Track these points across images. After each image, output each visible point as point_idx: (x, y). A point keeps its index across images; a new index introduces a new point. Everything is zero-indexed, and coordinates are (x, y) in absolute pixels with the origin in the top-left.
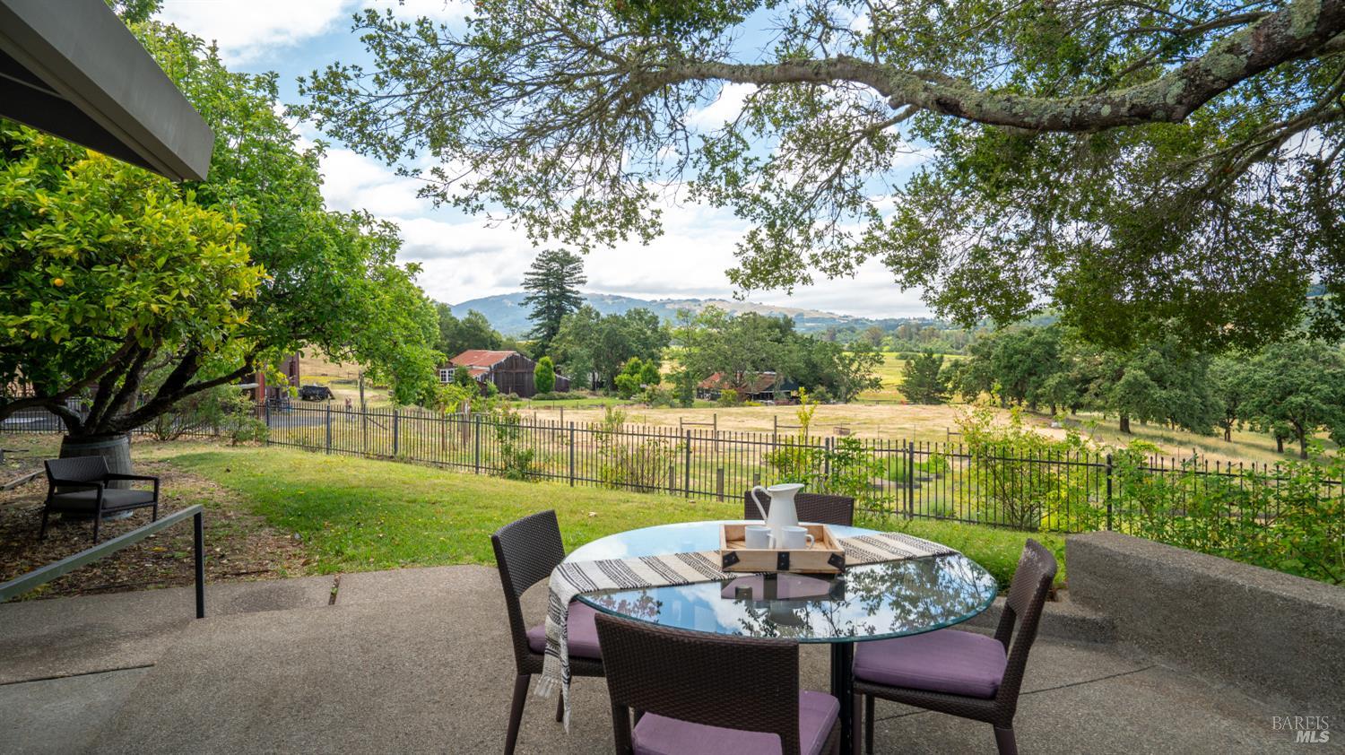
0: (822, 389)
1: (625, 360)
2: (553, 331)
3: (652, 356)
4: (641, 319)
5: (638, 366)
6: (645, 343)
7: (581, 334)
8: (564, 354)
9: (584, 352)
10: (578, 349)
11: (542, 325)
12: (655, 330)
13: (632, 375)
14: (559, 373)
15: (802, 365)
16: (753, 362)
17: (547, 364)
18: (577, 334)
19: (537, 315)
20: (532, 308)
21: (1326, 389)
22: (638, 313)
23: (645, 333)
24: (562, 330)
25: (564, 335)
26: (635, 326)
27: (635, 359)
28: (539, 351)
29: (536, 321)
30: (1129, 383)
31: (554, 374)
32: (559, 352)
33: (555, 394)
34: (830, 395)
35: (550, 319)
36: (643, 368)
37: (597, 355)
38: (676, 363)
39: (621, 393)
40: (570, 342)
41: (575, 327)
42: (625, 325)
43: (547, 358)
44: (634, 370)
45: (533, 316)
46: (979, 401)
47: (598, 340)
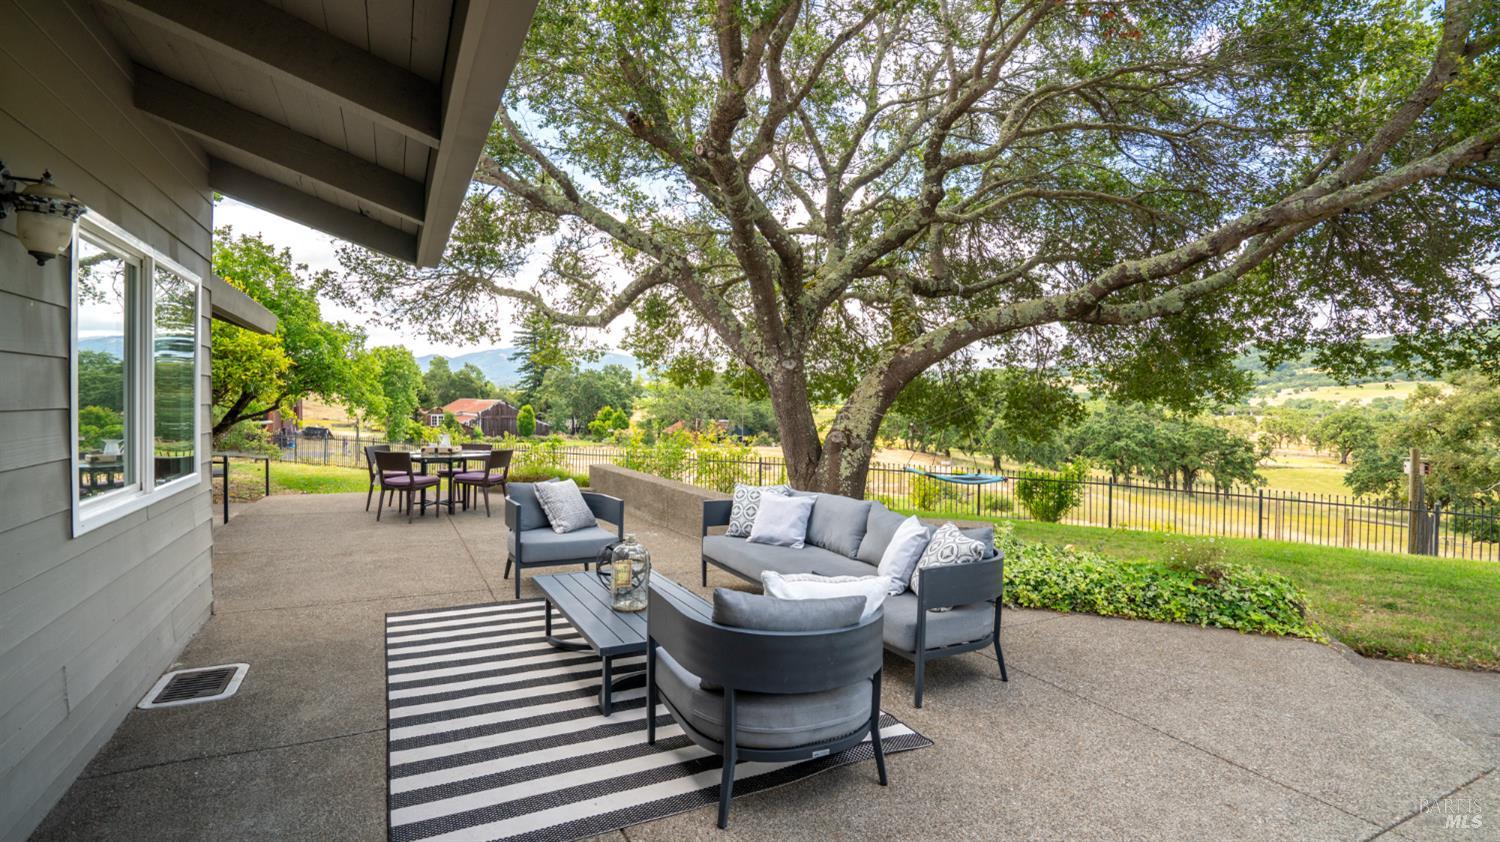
0: (764, 434)
1: (599, 408)
2: (538, 382)
3: (624, 406)
4: (616, 374)
5: (610, 414)
6: (619, 395)
7: (561, 386)
8: (546, 403)
9: (564, 401)
10: (557, 398)
11: (529, 378)
12: (629, 383)
13: (604, 421)
14: (540, 419)
15: (750, 414)
16: (710, 412)
17: (528, 411)
18: (558, 386)
19: (525, 368)
20: (520, 362)
21: (1141, 436)
22: (614, 368)
23: (618, 386)
24: (546, 382)
25: (547, 387)
26: (609, 380)
27: (608, 408)
28: (525, 399)
29: (524, 374)
30: (996, 430)
31: (535, 421)
32: (542, 401)
33: (536, 437)
34: (771, 439)
35: (536, 372)
36: (615, 415)
37: (576, 404)
38: (645, 412)
39: (594, 437)
40: (552, 392)
41: (556, 380)
42: (601, 378)
43: (528, 407)
44: (607, 417)
45: (520, 370)
46: (897, 445)
47: (576, 391)
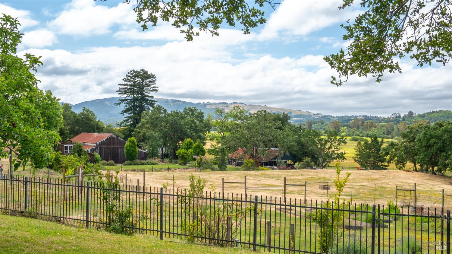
0: (308, 159)
1: (183, 140)
2: (136, 121)
3: (199, 137)
4: (193, 114)
5: (191, 144)
6: (195, 129)
7: (154, 123)
8: (144, 135)
9: (157, 134)
10: (153, 132)
11: (130, 117)
12: (201, 121)
13: (187, 149)
14: (140, 148)
15: (295, 144)
16: (264, 142)
17: (133, 142)
18: (152, 123)
19: (127, 111)
20: (123, 106)
22: (191, 110)
23: (195, 123)
24: (143, 120)
25: (144, 124)
26: (188, 118)
27: (189, 139)
28: (128, 133)
29: (126, 115)
31: (138, 149)
32: (141, 134)
33: (138, 161)
34: (313, 163)
35: (135, 114)
36: (194, 145)
37: (165, 136)
38: (214, 143)
39: (180, 161)
40: (148, 128)
41: (151, 118)
42: (183, 118)
43: (133, 138)
44: (188, 146)
45: (124, 112)
46: (406, 168)
47: (165, 127)
